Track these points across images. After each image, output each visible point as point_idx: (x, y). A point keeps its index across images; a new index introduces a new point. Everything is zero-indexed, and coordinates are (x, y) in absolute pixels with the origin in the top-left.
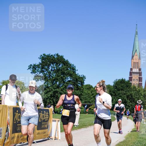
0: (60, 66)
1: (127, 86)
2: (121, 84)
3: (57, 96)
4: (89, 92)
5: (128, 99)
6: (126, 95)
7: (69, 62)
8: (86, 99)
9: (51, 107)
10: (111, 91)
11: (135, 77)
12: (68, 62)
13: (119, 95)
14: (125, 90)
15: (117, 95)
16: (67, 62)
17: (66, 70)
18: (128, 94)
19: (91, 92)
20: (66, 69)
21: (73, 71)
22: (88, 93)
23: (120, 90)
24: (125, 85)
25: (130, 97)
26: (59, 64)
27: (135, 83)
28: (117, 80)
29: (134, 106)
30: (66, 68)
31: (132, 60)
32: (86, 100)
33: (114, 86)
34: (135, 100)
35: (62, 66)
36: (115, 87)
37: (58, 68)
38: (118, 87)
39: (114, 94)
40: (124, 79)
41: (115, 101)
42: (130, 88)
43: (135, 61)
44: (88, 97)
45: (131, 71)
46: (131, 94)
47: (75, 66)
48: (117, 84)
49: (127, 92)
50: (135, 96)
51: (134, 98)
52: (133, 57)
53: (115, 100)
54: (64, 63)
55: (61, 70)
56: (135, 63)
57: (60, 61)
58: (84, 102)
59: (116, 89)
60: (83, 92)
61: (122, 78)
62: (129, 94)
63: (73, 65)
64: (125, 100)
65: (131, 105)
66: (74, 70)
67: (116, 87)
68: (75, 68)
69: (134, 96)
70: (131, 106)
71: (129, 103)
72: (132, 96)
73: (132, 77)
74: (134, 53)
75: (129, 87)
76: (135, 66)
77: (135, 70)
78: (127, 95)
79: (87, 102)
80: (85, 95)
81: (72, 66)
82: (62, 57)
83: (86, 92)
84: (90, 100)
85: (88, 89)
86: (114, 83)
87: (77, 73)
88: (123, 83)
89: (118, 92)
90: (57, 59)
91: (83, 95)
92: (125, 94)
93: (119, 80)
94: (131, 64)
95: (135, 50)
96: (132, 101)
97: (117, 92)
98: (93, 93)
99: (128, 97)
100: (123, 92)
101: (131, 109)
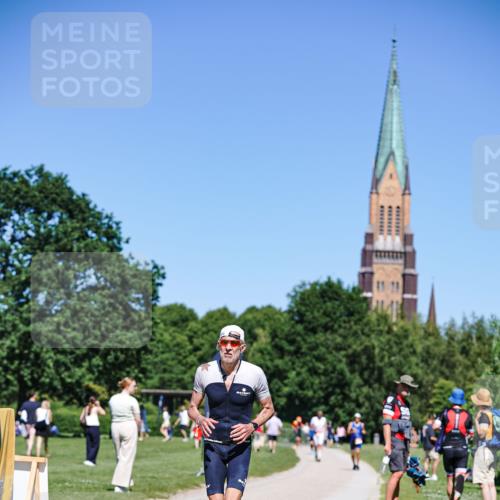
0: (51, 222)
1: (351, 314)
2: (325, 302)
3: (37, 355)
4: (182, 338)
5: (352, 371)
6: (343, 353)
7: (91, 206)
8: (165, 371)
9: (40, 406)
10: (279, 332)
11: (387, 272)
12: (88, 204)
13: (315, 353)
14: (341, 331)
15: (304, 354)
16: (83, 205)
17: (78, 240)
18: (354, 347)
19: (190, 339)
20: (76, 235)
21: (108, 245)
22: (178, 345)
23: (320, 329)
24: (342, 307)
25: (364, 359)
26: (45, 215)
27: (384, 297)
28: (304, 284)
29: (379, 403)
30: (81, 228)
31: (374, 196)
32: (167, 376)
33: (290, 311)
34: (385, 376)
35: (61, 221)
36: (297, 318)
37: (42, 230)
38: (309, 316)
39: (292, 348)
40: (334, 280)
41: (297, 379)
42: (365, 320)
43: (384, 201)
44: (173, 359)
45: (369, 247)
46: (366, 348)
47: (117, 224)
48: (306, 305)
49: (351, 340)
50: (386, 360)
51: (381, 364)
52: (376, 182)
53: (294, 373)
54: (71, 207)
55: (58, 240)
56: (386, 210)
57: (54, 201)
58: (155, 381)
59: (300, 328)
60: (152, 340)
61: (329, 278)
62: (359, 349)
63: (109, 218)
64: (342, 373)
65: (368, 398)
66: (115, 241)
67: (301, 315)
68: (118, 228)
69: (382, 359)
70: (367, 404)
71: (359, 386)
72: (371, 358)
73: (372, 274)
74: (380, 166)
75: (357, 317)
76: (386, 225)
77: (387, 242)
78: (350, 351)
79: (170, 381)
80: (163, 353)
81: (106, 221)
82: (60, 181)
83: (167, 337)
84: (185, 372)
85: (175, 324)
86: (293, 297)
87: (125, 253)
88: (330, 299)
89: (311, 339)
90: (40, 192)
91: (151, 352)
92: (338, 348)
93: (316, 284)
94: (370, 215)
95: (385, 152)
96: (372, 381)
97: (304, 340)
98: (196, 341)
99: (353, 360)
100: (333, 340)
101: (368, 414)
